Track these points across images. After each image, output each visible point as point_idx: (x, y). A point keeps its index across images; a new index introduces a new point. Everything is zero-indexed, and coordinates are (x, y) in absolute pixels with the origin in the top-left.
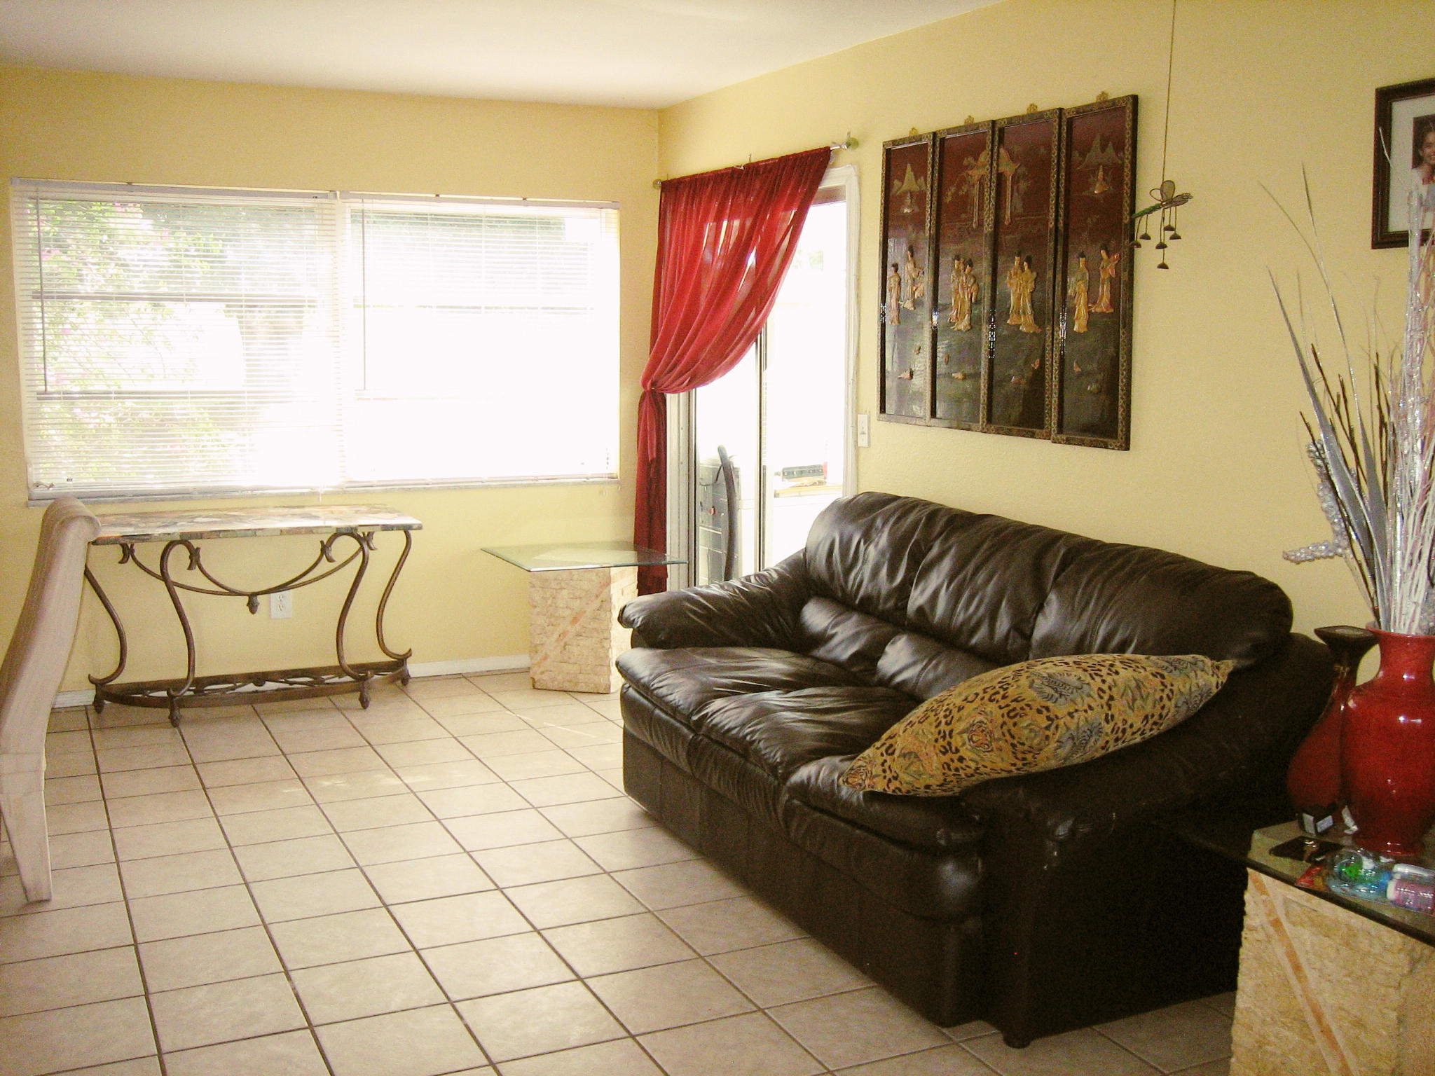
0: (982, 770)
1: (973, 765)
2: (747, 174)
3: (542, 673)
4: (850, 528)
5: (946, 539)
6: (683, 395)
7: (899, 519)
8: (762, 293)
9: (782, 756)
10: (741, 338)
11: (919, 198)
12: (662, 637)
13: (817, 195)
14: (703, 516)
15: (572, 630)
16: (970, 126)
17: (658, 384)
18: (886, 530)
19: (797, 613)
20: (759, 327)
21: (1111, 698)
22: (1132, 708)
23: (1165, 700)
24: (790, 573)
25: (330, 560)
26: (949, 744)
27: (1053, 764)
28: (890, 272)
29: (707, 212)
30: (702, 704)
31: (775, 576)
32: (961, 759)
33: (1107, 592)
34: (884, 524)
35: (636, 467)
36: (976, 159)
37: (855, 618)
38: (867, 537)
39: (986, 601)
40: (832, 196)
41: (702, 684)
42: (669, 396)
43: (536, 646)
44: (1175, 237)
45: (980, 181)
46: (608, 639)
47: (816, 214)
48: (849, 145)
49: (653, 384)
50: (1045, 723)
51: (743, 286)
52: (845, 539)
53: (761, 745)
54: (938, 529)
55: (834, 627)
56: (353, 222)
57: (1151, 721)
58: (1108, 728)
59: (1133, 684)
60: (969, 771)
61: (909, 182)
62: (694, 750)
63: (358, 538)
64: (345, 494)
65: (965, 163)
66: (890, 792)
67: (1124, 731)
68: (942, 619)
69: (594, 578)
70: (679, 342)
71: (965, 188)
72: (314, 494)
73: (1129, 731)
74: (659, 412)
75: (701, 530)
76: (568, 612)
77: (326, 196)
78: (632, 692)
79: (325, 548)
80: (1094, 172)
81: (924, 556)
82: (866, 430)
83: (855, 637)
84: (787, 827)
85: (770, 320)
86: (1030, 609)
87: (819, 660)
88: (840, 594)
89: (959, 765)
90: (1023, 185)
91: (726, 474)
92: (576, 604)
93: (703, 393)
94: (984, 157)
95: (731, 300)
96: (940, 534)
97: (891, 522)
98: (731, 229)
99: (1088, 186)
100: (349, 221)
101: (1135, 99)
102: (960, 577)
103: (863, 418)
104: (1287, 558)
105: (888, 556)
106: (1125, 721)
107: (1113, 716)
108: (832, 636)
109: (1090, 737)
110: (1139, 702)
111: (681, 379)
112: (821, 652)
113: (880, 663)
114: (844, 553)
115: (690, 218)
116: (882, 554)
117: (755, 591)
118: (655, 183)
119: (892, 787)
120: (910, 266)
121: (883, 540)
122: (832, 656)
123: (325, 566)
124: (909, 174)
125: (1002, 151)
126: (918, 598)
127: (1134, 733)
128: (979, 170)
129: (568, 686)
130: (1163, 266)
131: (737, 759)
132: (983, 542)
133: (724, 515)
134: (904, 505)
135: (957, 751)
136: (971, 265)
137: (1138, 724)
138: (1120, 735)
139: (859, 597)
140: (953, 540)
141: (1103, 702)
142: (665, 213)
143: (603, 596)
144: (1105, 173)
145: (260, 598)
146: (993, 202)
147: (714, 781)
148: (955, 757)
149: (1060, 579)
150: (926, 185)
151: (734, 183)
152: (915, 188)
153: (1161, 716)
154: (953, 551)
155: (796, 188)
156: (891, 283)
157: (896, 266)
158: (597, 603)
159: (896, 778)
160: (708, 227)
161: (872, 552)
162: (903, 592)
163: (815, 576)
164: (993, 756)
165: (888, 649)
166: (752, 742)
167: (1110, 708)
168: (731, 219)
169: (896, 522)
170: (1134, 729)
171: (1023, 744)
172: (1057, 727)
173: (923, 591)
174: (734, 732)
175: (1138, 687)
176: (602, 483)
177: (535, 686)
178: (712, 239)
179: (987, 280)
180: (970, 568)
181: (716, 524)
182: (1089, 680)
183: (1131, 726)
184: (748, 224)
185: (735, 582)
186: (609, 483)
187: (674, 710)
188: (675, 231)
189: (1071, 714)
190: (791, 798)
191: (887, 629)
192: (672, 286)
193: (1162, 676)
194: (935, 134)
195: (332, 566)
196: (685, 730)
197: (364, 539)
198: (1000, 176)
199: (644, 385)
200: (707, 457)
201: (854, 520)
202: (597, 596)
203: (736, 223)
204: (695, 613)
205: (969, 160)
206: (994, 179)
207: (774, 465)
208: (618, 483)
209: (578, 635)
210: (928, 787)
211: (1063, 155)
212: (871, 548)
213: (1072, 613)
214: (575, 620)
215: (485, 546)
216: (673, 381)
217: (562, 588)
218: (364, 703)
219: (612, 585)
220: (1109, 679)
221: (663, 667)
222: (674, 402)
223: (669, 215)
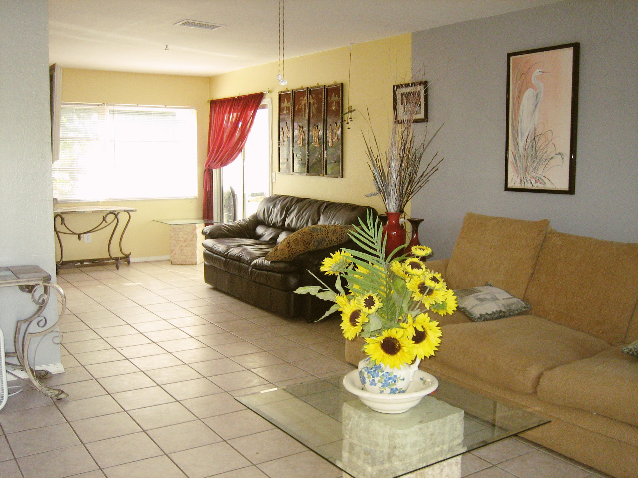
0: (297, 251)
1: (295, 250)
2: (238, 99)
3: (174, 259)
4: (269, 204)
5: (296, 205)
6: (218, 169)
7: (283, 201)
8: (243, 136)
9: (250, 258)
10: (237, 151)
11: (288, 109)
12: (215, 236)
13: (259, 107)
14: (225, 210)
15: (184, 244)
16: (302, 88)
17: (210, 166)
18: (280, 204)
19: (255, 229)
20: (243, 146)
21: (328, 232)
22: (334, 235)
23: (343, 234)
24: (253, 219)
25: (106, 222)
26: (290, 245)
27: (314, 248)
28: (281, 129)
29: (226, 110)
30: (228, 250)
31: (248, 220)
32: (292, 249)
33: (334, 214)
34: (279, 202)
35: (203, 193)
36: (304, 98)
37: (271, 229)
38: (274, 206)
39: (306, 219)
40: (264, 107)
41: (228, 246)
42: (214, 170)
43: (172, 250)
44: (351, 121)
45: (305, 104)
46: (196, 247)
47: (259, 112)
48: (269, 92)
49: (208, 166)
50: (311, 237)
51: (237, 134)
52: (268, 208)
53: (244, 256)
54: (293, 203)
55: (265, 232)
56: (110, 113)
57: (339, 239)
58: (327, 240)
59: (334, 230)
60: (295, 252)
61: (286, 104)
62: (226, 264)
63: (114, 214)
64: (108, 202)
65: (301, 99)
66: (276, 260)
67: (332, 241)
68: (294, 226)
69: (191, 227)
70: (217, 152)
71: (301, 106)
72: (99, 202)
73: (333, 241)
74: (210, 175)
75: (225, 214)
76: (182, 239)
77: (101, 105)
78: (207, 252)
79: (104, 219)
80: (333, 103)
81: (289, 210)
82: (275, 177)
83: (271, 233)
84: (251, 277)
85: (246, 145)
86: (316, 220)
87: (260, 241)
88: (267, 223)
89: (292, 250)
90: (316, 106)
91: (233, 195)
92: (185, 236)
93: (225, 169)
94: (306, 98)
95: (233, 140)
96: (294, 204)
97: (281, 202)
98: (233, 116)
99: (331, 106)
100: (109, 113)
101: (342, 84)
102: (299, 214)
103: (274, 174)
104: (366, 196)
105: (280, 211)
106: (332, 238)
107: (328, 237)
108: (264, 235)
109: (322, 241)
110: (335, 234)
111: (218, 164)
112: (262, 239)
113: (278, 240)
114: (268, 212)
115: (220, 114)
116: (279, 210)
117: (242, 224)
118: (208, 101)
119: (277, 259)
120: (286, 128)
121: (279, 207)
122: (264, 240)
123: (104, 224)
124: (286, 101)
125: (310, 96)
126: (288, 221)
127: (334, 242)
128: (304, 101)
129: (183, 263)
130: (349, 128)
131: (237, 263)
132: (305, 205)
133: (232, 208)
134: (284, 197)
135: (291, 247)
136: (303, 128)
137: (335, 240)
138: (331, 242)
139: (272, 223)
140: (298, 204)
141: (326, 233)
142: (212, 111)
143: (194, 233)
144: (336, 103)
145: (82, 235)
146: (308, 110)
147: (232, 270)
148: (291, 248)
149: (324, 212)
150: (290, 105)
151: (234, 102)
152: (288, 106)
153: (341, 238)
154: (297, 208)
155: (253, 104)
156: (281, 133)
157: (282, 128)
158: (192, 236)
159: (278, 256)
160: (226, 115)
161: (276, 210)
162: (284, 220)
163: (260, 219)
164: (299, 247)
165: (280, 236)
166: (242, 256)
167: (327, 235)
168: (233, 113)
169: (282, 202)
170: (335, 241)
171: (305, 242)
172: (313, 238)
173: (289, 219)
174: (236, 255)
175: (335, 231)
176: (192, 199)
177: (172, 263)
178: (227, 119)
179: (307, 132)
180: (301, 212)
181: (229, 212)
182: (322, 228)
183: (334, 240)
184: (239, 114)
185: (236, 222)
186: (195, 199)
187: (219, 253)
188: (215, 117)
189: (317, 235)
190: (252, 268)
191: (280, 231)
192: (214, 135)
193: (342, 229)
194: (292, 90)
195: (107, 224)
196: (223, 258)
197: (116, 214)
198: (310, 103)
199: (206, 166)
200: (226, 190)
201: (270, 203)
202: (192, 233)
203: (235, 114)
204: (225, 229)
205: (302, 98)
206: (308, 104)
207: (247, 193)
208: (197, 199)
209: (186, 246)
210: (285, 258)
211: (325, 98)
212: (275, 209)
213: (326, 220)
214: (185, 242)
215: (155, 219)
216: (215, 165)
217: (180, 231)
218: (118, 268)
219: (197, 230)
220: (328, 229)
221: (216, 243)
222: (215, 172)
223: (213, 112)
